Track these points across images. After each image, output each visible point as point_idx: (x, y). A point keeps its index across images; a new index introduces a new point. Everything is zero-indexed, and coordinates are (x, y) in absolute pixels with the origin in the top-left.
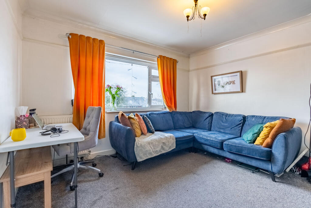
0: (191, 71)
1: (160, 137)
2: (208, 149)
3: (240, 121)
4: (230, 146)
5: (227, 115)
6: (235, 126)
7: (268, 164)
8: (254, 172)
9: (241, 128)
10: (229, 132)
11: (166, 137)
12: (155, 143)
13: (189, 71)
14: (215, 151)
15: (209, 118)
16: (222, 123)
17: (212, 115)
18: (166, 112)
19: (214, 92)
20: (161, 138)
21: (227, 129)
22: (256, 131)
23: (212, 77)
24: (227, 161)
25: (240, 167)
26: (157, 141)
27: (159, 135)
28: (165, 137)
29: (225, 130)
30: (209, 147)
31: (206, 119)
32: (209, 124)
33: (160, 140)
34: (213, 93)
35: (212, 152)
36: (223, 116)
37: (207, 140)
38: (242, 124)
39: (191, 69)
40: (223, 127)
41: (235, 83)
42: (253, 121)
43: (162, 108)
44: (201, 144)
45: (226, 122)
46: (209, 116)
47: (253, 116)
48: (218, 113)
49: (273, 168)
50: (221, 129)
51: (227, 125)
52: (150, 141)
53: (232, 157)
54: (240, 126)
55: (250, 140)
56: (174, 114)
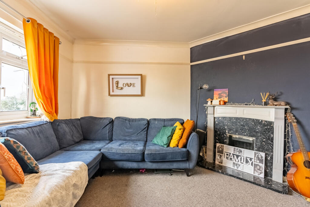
0: (76, 62)
1: (64, 175)
2: (124, 166)
3: (145, 125)
4: (154, 155)
5: (130, 120)
6: (141, 131)
7: (186, 163)
8: (172, 174)
9: (146, 132)
10: (135, 138)
11: (75, 171)
12: (59, 194)
13: (72, 62)
14: (134, 165)
15: (110, 124)
16: (126, 129)
17: (112, 122)
18: (43, 122)
19: (112, 93)
20: (68, 178)
21: (133, 135)
22: (169, 134)
23: (109, 75)
24: (142, 172)
25: (157, 174)
26: (62, 187)
27: (58, 172)
28: (72, 172)
29: (131, 137)
30: (125, 163)
31: (104, 127)
32: (110, 133)
33: (67, 181)
34: (109, 95)
35: (129, 168)
36: (126, 121)
37: (123, 154)
38: (146, 128)
39: (75, 59)
40: (128, 134)
41: (135, 86)
42: (157, 124)
43: (26, 115)
44: (112, 161)
45: (131, 128)
46: (110, 123)
47: (155, 119)
48: (119, 118)
49: (190, 165)
50: (125, 136)
51: (132, 132)
52: (49, 195)
53: (154, 166)
54: (145, 130)
55: (166, 143)
56: (58, 125)
